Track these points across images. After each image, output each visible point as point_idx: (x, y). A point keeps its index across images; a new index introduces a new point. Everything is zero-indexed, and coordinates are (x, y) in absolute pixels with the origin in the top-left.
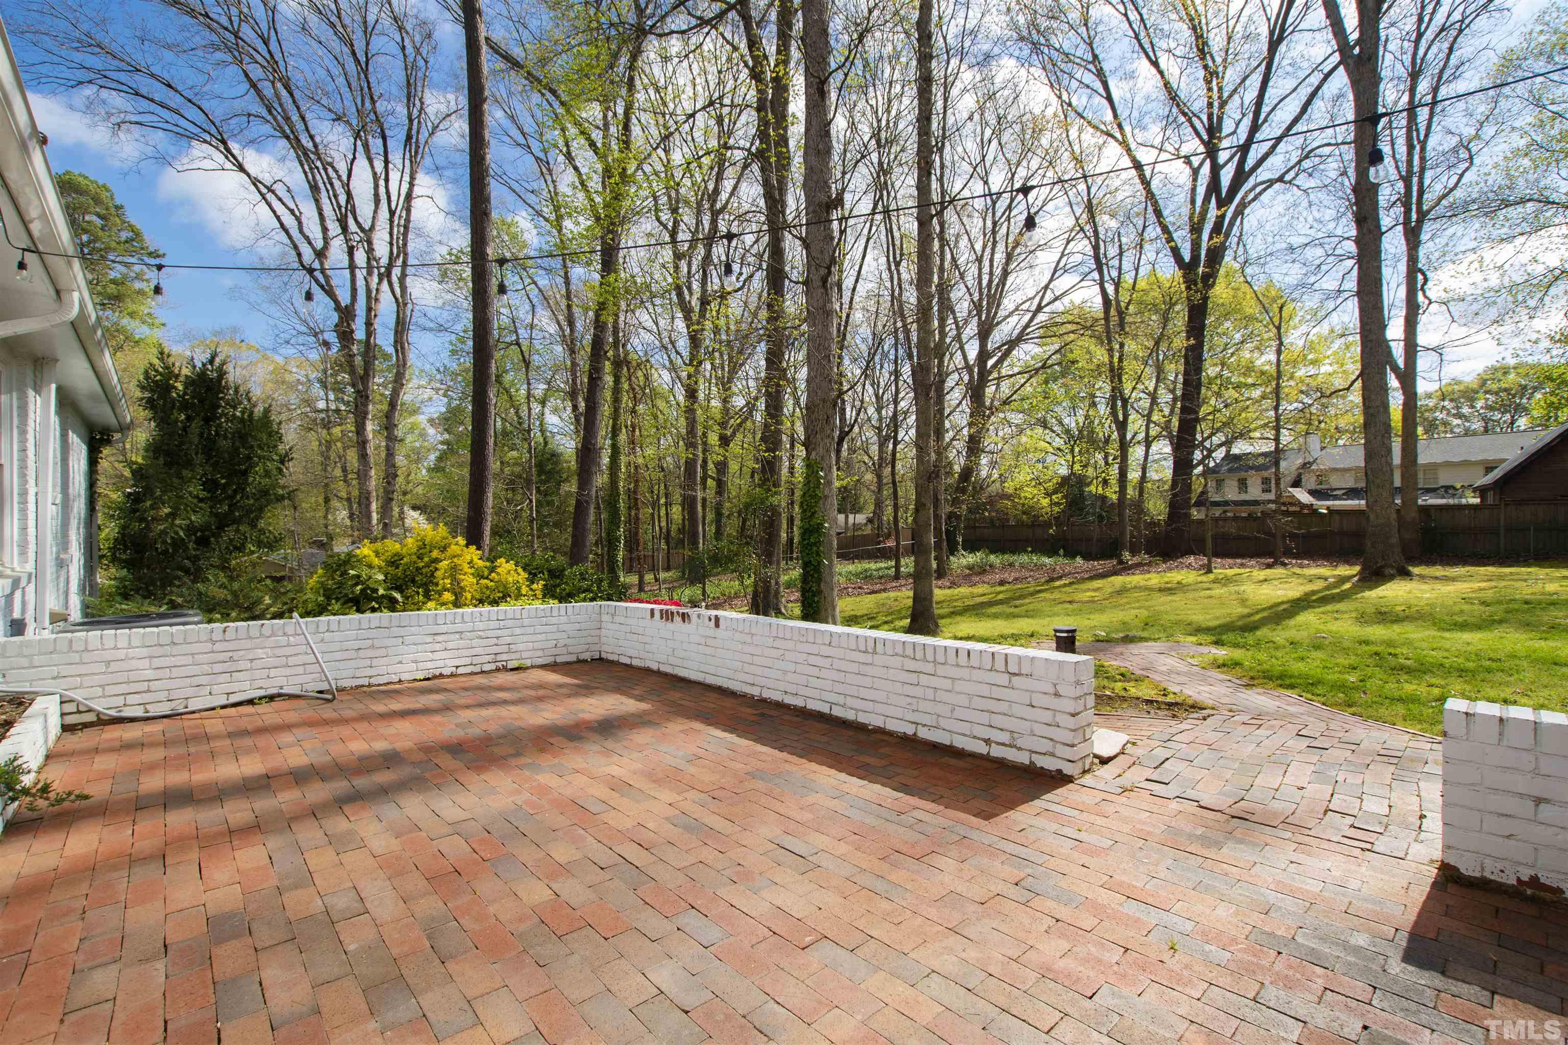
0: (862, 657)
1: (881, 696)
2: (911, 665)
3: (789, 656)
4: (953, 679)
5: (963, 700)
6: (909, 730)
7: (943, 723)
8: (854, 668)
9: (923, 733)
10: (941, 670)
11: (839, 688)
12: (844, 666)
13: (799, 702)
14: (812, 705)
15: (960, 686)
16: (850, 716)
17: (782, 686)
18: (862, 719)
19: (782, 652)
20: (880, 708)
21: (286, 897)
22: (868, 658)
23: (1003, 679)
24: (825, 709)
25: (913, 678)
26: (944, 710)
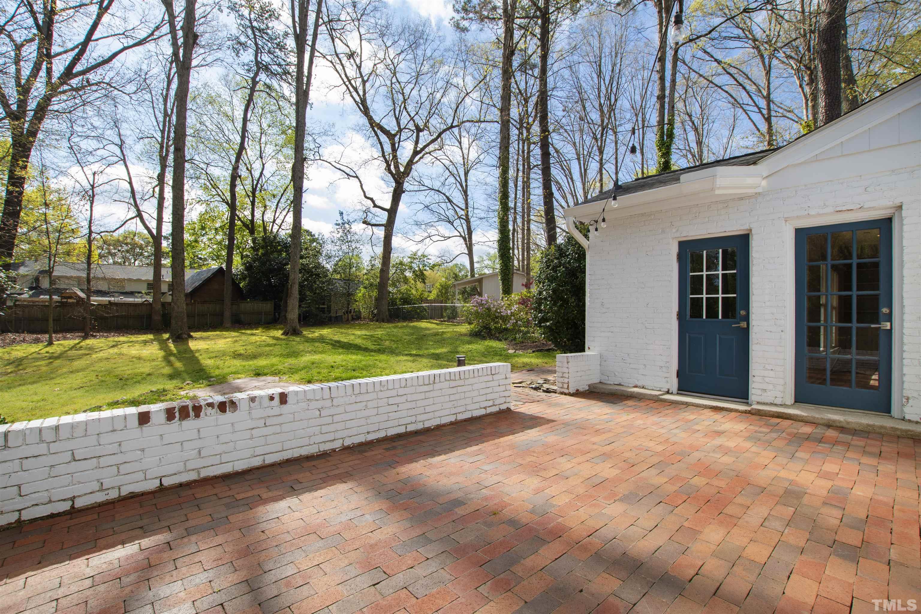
0: (426, 388)
1: (438, 407)
2: (453, 384)
3: (370, 404)
4: (472, 385)
5: (476, 393)
6: (452, 419)
7: (469, 408)
8: (422, 396)
9: (461, 417)
10: (467, 382)
11: (411, 412)
12: (415, 397)
13: (381, 434)
14: (391, 432)
15: (475, 387)
16: (420, 426)
17: (365, 429)
18: (427, 425)
19: (364, 403)
20: (437, 414)
21: (802, 544)
22: (430, 387)
23: (490, 378)
24: (402, 430)
25: (454, 391)
26: (469, 401)
